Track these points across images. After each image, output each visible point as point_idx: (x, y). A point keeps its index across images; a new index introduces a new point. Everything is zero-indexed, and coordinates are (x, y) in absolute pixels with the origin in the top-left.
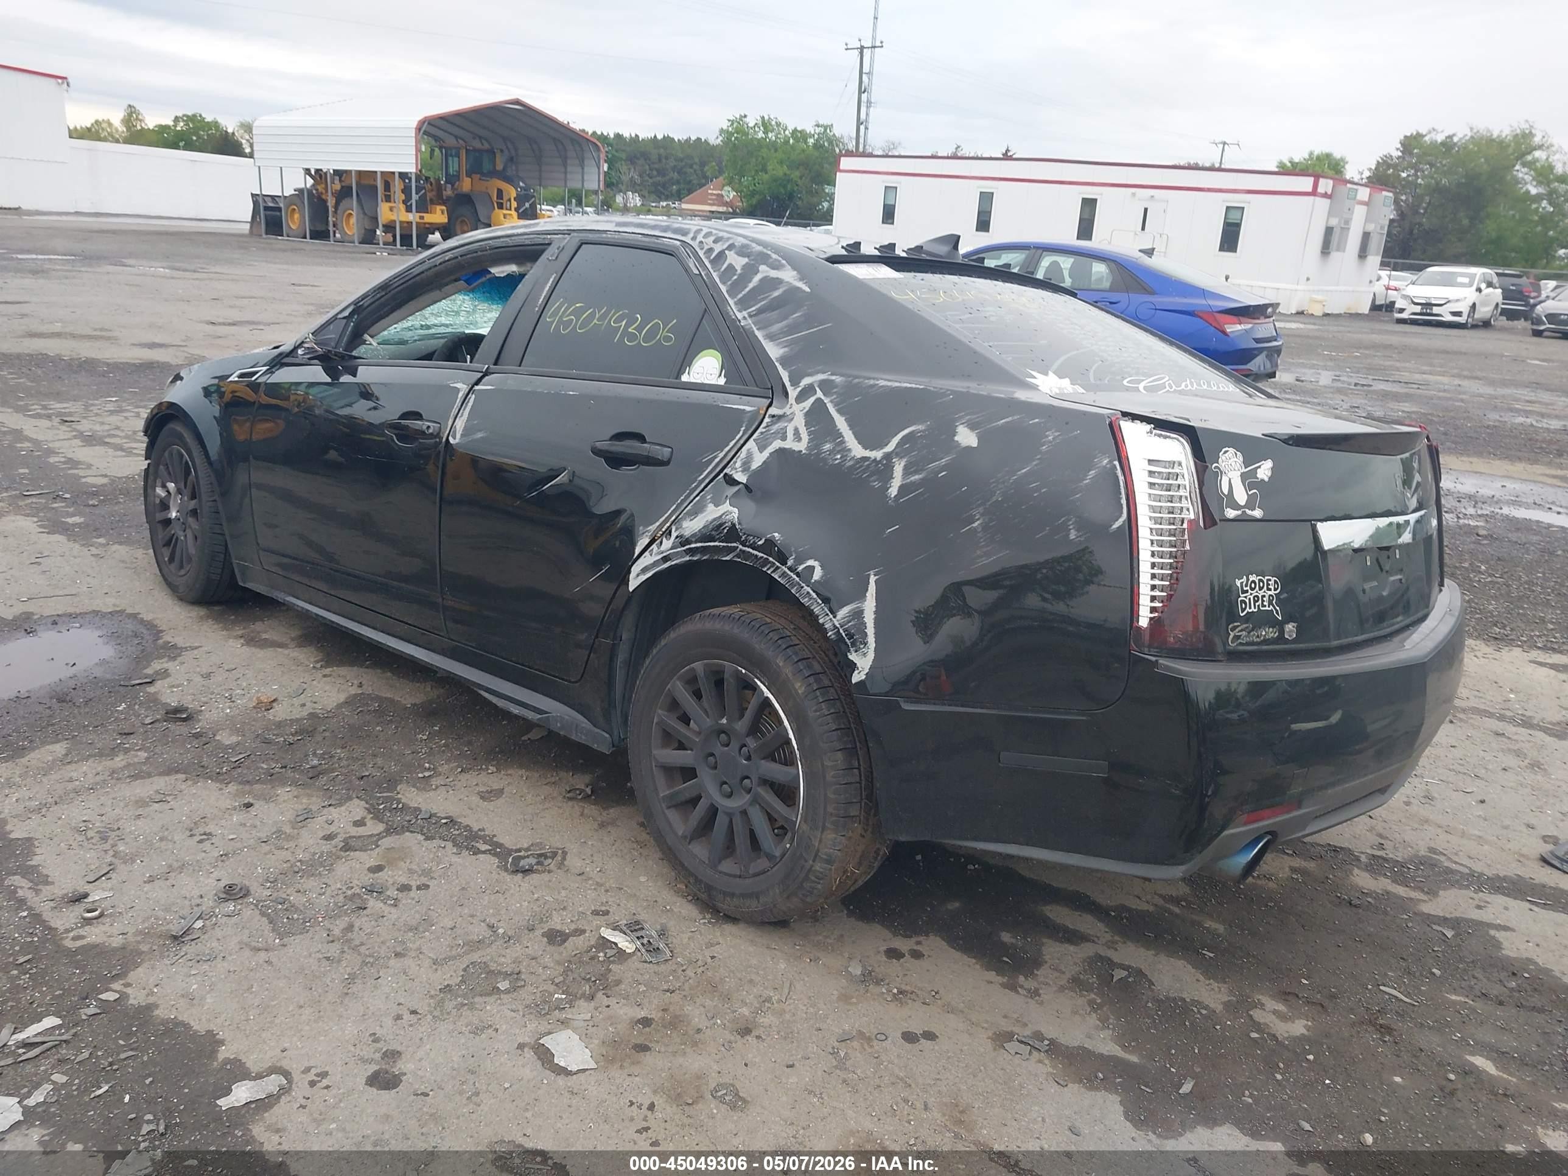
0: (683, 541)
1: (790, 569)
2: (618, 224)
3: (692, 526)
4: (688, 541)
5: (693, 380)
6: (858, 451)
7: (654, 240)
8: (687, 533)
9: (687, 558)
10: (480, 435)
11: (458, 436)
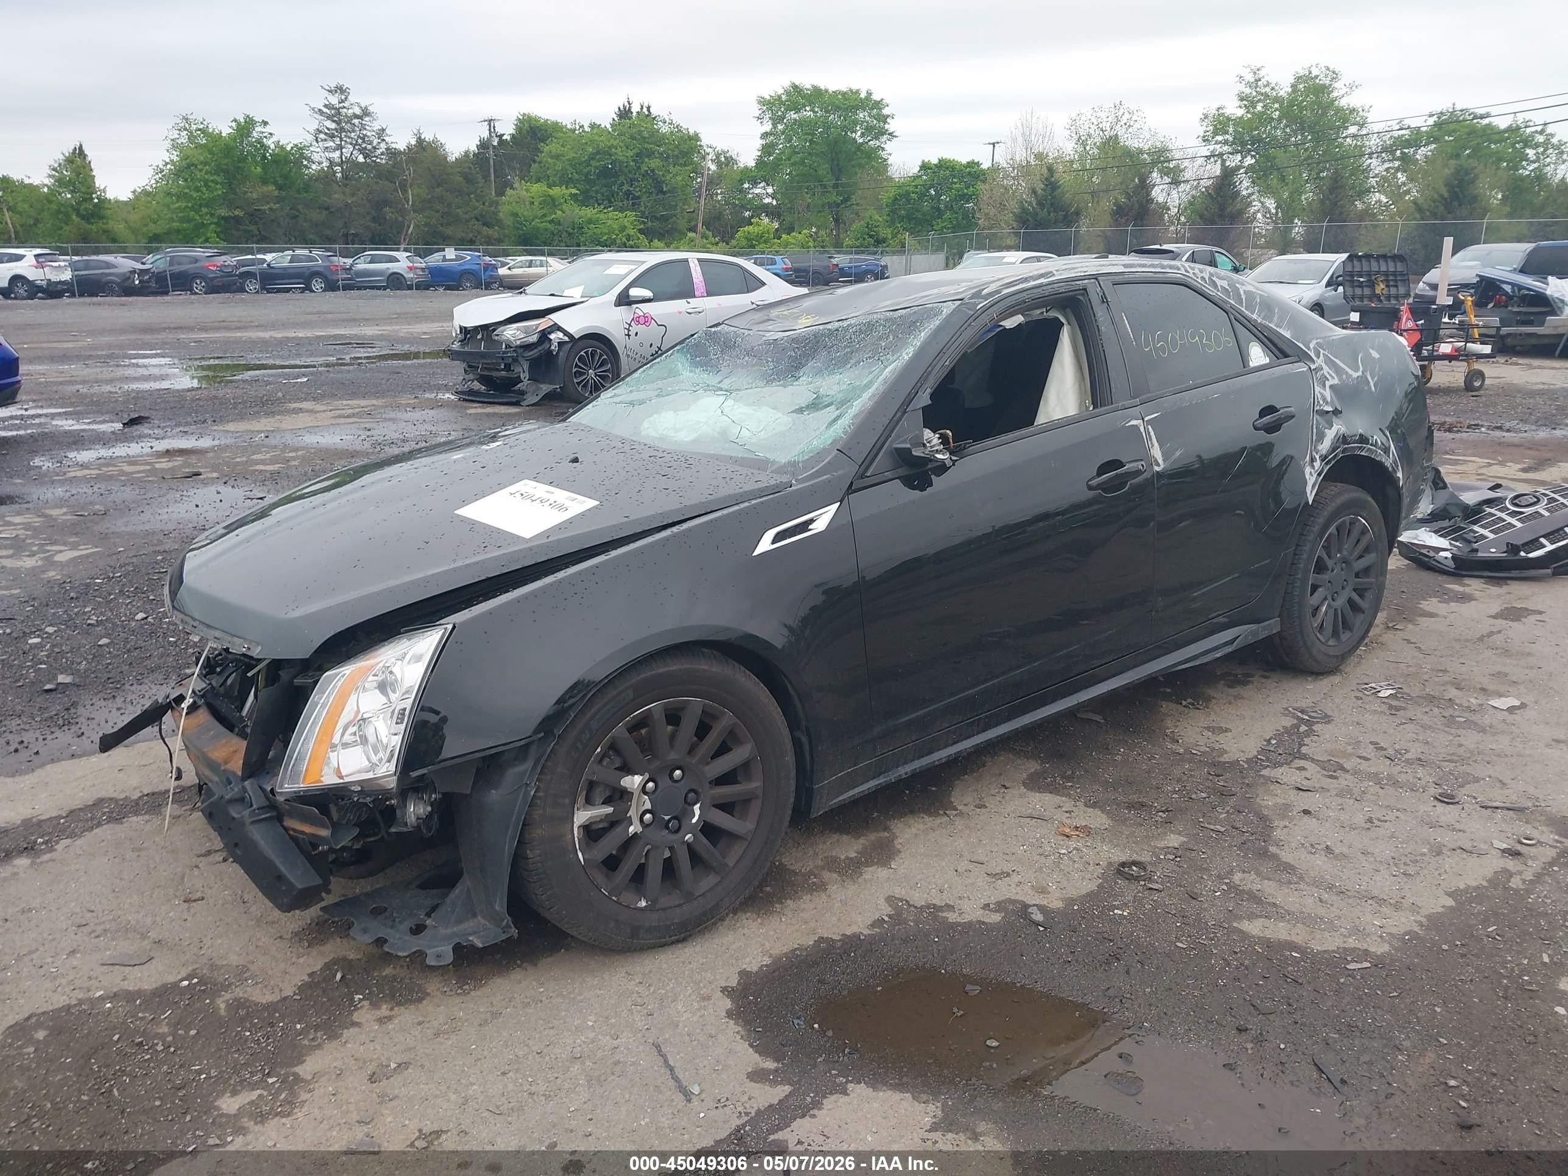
0: (1323, 458)
1: (1371, 445)
2: (1125, 266)
3: (1325, 446)
4: (1326, 457)
5: (1256, 365)
6: (1355, 375)
7: (1161, 275)
8: (1324, 452)
9: (1328, 467)
10: (1178, 454)
11: (1160, 461)
